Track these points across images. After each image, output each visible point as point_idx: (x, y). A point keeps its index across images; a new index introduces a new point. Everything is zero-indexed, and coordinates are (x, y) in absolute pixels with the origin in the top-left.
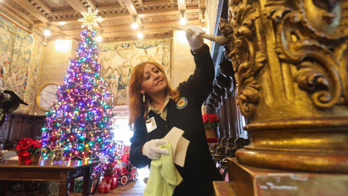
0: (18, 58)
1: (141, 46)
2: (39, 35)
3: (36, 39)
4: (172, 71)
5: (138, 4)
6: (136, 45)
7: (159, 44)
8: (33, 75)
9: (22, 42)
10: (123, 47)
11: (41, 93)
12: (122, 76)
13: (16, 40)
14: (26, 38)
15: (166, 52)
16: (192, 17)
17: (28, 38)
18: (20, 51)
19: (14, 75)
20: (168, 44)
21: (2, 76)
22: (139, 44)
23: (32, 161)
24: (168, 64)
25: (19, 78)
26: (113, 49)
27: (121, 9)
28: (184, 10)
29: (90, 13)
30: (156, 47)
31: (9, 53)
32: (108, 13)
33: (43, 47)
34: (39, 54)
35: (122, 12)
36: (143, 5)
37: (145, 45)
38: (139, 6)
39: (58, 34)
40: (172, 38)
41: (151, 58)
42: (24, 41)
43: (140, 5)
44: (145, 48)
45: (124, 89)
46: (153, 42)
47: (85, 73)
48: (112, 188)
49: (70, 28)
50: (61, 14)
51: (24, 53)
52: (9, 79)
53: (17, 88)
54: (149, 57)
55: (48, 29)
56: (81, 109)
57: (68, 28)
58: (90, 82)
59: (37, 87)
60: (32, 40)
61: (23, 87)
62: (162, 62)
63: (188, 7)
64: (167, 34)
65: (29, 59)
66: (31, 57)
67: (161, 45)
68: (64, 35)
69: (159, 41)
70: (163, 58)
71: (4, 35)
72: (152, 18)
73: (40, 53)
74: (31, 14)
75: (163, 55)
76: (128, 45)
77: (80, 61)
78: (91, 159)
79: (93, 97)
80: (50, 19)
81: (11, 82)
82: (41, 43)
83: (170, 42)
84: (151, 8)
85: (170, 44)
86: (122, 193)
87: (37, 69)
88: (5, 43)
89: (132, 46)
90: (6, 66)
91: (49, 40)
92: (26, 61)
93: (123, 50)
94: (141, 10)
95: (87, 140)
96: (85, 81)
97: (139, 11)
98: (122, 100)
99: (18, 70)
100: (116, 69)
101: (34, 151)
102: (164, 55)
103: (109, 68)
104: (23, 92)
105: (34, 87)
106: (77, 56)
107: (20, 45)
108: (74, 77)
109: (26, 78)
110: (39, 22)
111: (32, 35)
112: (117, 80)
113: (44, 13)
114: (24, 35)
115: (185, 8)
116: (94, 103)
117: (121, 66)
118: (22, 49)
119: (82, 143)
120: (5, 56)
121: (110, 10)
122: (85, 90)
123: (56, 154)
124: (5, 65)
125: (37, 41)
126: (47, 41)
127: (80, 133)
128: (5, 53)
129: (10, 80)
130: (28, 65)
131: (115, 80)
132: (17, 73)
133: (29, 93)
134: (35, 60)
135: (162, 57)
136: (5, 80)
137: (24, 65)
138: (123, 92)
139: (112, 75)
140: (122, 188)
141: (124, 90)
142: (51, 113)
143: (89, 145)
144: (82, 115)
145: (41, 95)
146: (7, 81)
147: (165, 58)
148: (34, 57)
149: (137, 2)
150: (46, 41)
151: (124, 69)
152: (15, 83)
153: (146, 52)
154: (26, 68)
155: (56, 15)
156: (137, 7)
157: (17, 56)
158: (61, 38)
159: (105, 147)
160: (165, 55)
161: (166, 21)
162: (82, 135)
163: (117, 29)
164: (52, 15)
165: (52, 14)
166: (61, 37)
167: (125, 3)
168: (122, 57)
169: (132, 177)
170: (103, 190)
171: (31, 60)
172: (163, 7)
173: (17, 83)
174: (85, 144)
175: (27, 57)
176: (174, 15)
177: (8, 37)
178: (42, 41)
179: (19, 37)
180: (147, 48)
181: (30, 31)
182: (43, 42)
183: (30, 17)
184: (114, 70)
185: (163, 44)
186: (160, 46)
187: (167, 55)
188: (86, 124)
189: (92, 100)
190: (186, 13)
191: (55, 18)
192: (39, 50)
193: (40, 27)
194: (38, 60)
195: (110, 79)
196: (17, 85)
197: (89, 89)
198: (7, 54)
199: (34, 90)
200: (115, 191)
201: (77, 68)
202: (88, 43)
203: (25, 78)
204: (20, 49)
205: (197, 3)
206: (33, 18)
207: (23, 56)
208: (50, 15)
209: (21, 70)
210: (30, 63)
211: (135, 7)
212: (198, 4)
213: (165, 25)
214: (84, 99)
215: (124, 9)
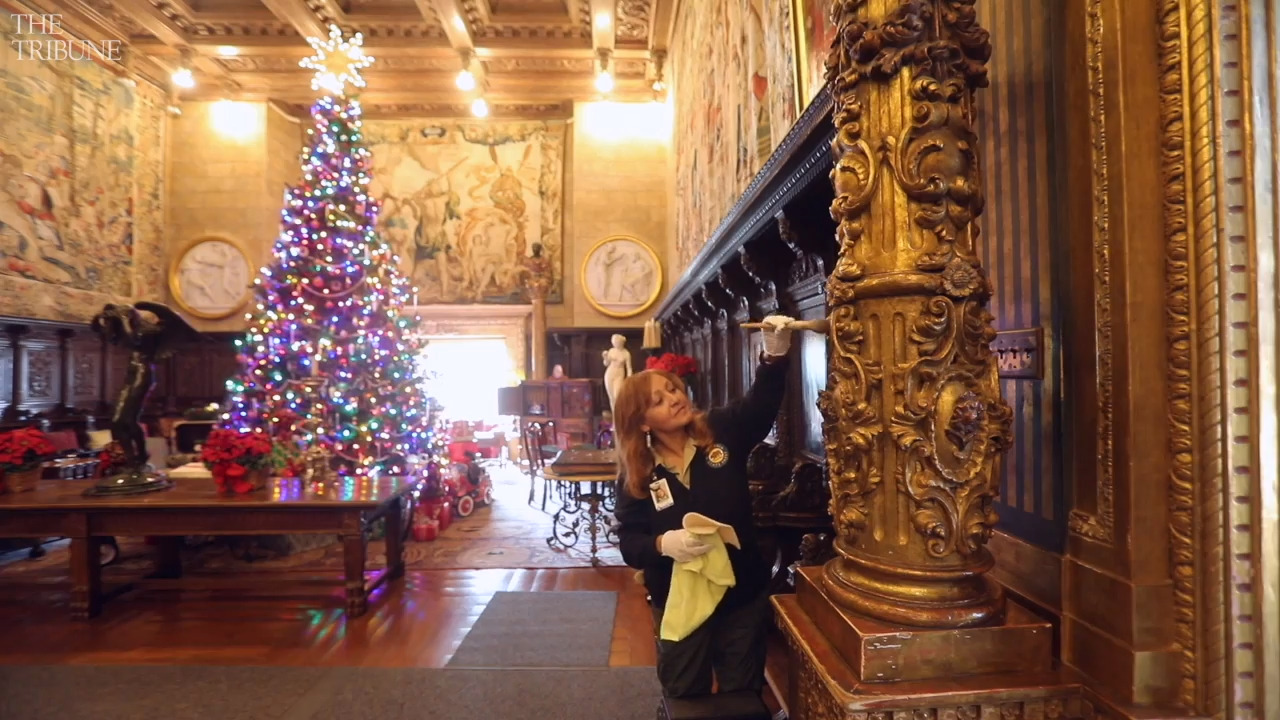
0: (92, 156)
1: (479, 138)
2: (151, 79)
3: (142, 93)
4: (567, 216)
5: (477, 16)
6: (463, 132)
7: (530, 134)
8: (150, 211)
9: (97, 105)
10: (425, 135)
11: (182, 266)
12: (424, 221)
13: (77, 98)
14: (109, 89)
15: (551, 161)
16: (628, 70)
17: (115, 90)
18: (95, 135)
19: (89, 212)
20: (556, 138)
21: (51, 217)
22: (473, 130)
23: (252, 486)
24: (555, 195)
25: (106, 220)
26: (396, 140)
27: (422, 26)
28: (609, 50)
29: (337, 44)
30: (522, 143)
31: (61, 141)
32: (382, 32)
33: (169, 120)
34: (158, 145)
35: (425, 34)
36: (491, 20)
37: (491, 133)
38: (480, 24)
39: (218, 82)
40: (569, 121)
41: (508, 173)
42: (104, 99)
43: (481, 21)
44: (492, 143)
45: (432, 258)
46: (514, 126)
47: (336, 232)
48: (442, 527)
49: (257, 68)
50: (226, 23)
51: (111, 142)
52: (75, 224)
53: (106, 253)
54: (503, 172)
55: (185, 66)
56: (337, 333)
57: (251, 66)
58: (355, 256)
59: (167, 246)
60: (129, 100)
61: (123, 249)
62: (541, 187)
63: (620, 42)
64: (555, 107)
65: (130, 159)
66: (136, 153)
67: (537, 138)
68: (236, 87)
69: (531, 124)
70: (542, 175)
71: (33, 78)
72: (514, 61)
73: (162, 141)
74: (118, 11)
75: (542, 167)
76: (439, 131)
77: (317, 193)
78: (378, 460)
79: (366, 299)
80: (189, 32)
81: (82, 234)
82: (161, 107)
83: (563, 129)
84: (516, 33)
85: (561, 138)
86: (470, 539)
87: (160, 193)
88: (40, 108)
89: (452, 136)
90: (59, 185)
91: (186, 98)
92: (122, 167)
93: (425, 144)
94: (484, 34)
95: (363, 414)
96: (339, 254)
97: (479, 37)
98: (429, 290)
99: (100, 196)
100: (406, 202)
101: (255, 463)
102: (545, 168)
103: (386, 195)
104: (127, 263)
105: (156, 248)
106: (309, 177)
107: (92, 112)
108: (305, 242)
109: (129, 220)
110: (151, 39)
111: (130, 83)
112: (411, 232)
113: (166, 13)
114: (99, 80)
115: (611, 44)
116: (371, 315)
117: (419, 193)
118: (102, 128)
119: (351, 421)
120: (48, 150)
121: (390, 25)
122: (341, 278)
123: (313, 467)
124: (53, 182)
125: (147, 102)
126: (179, 102)
127: (341, 397)
128: (48, 140)
129: (76, 228)
130: (129, 179)
131: (406, 232)
132: (99, 205)
133: (144, 266)
134: (150, 164)
135: (538, 176)
136: (63, 228)
137: (117, 179)
138: (431, 266)
139: (396, 218)
140: (466, 526)
141: (432, 262)
142: (250, 344)
143: (369, 428)
144: (339, 350)
145: (182, 272)
146: (70, 230)
147: (548, 178)
148: (145, 154)
149: (475, 13)
150: (176, 100)
151: (429, 203)
152: (96, 234)
153: (494, 157)
154: (123, 189)
155: (208, 22)
156: (474, 27)
157: (88, 149)
158: (227, 97)
159: (410, 428)
160: (549, 167)
161: (555, 72)
162: (347, 402)
163: (409, 82)
164: (194, 21)
165: (196, 17)
166: (226, 91)
167: (438, 10)
168: (423, 166)
169: (482, 496)
170: (423, 534)
171: (136, 162)
172: (550, 34)
173: (103, 236)
174: (358, 424)
175: (121, 152)
176: (578, 60)
177: (49, 86)
178: (163, 102)
179: (86, 87)
180: (496, 143)
181: (120, 67)
182: (167, 104)
183: (114, 19)
184: (399, 204)
185: (544, 137)
186: (535, 142)
187: (553, 168)
188: (355, 373)
189: (364, 307)
190: (613, 58)
191: (206, 33)
192: (157, 129)
193: (154, 55)
194: (158, 162)
195: (392, 230)
196: (103, 243)
197: (356, 277)
198: (53, 143)
199: (159, 256)
200: (450, 532)
201: (313, 216)
202: (338, 138)
203: (125, 219)
204: (95, 126)
205: (644, 35)
206: (127, 24)
207: (107, 149)
208: (186, 19)
209: (108, 194)
210: (135, 173)
211: (467, 26)
212: (647, 38)
213: (550, 83)
214: (341, 304)
215: (432, 27)
